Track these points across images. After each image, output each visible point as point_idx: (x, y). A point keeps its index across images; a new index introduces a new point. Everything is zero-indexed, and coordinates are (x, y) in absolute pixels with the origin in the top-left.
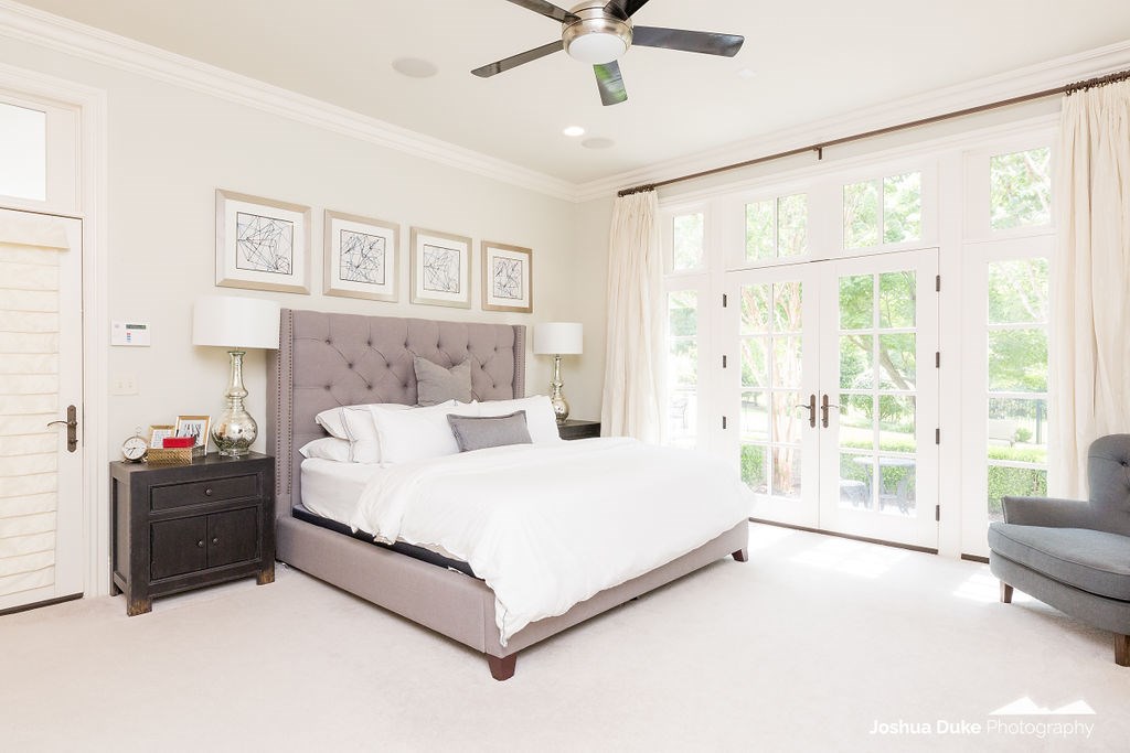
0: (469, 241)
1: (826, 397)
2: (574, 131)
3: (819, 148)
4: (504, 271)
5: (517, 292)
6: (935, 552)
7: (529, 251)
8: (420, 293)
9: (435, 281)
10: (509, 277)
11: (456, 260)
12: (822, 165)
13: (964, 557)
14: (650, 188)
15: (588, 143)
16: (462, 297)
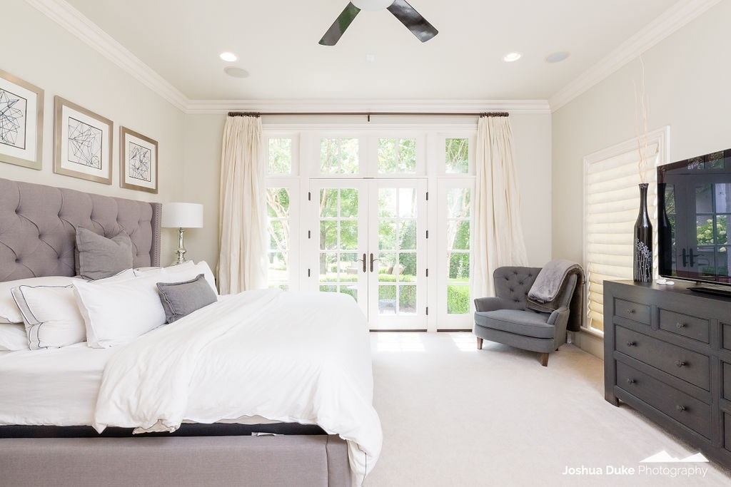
0: (110, 123)
1: (372, 255)
2: (229, 57)
3: (369, 114)
4: (138, 156)
5: (146, 175)
6: (425, 331)
7: (155, 143)
8: (65, 165)
9: (78, 154)
10: (141, 162)
11: (98, 137)
12: (368, 124)
13: (439, 331)
14: (257, 115)
15: (231, 70)
16: (104, 174)
